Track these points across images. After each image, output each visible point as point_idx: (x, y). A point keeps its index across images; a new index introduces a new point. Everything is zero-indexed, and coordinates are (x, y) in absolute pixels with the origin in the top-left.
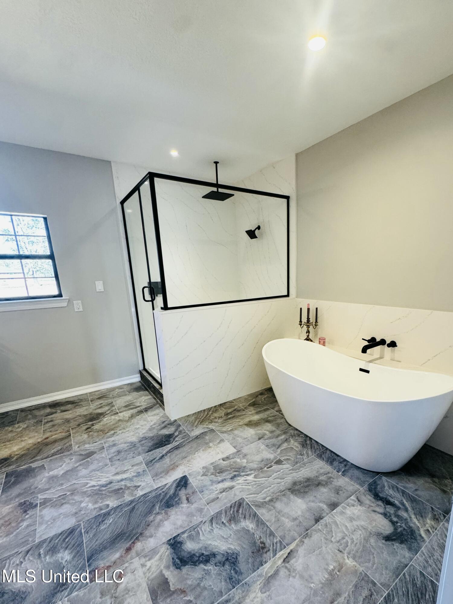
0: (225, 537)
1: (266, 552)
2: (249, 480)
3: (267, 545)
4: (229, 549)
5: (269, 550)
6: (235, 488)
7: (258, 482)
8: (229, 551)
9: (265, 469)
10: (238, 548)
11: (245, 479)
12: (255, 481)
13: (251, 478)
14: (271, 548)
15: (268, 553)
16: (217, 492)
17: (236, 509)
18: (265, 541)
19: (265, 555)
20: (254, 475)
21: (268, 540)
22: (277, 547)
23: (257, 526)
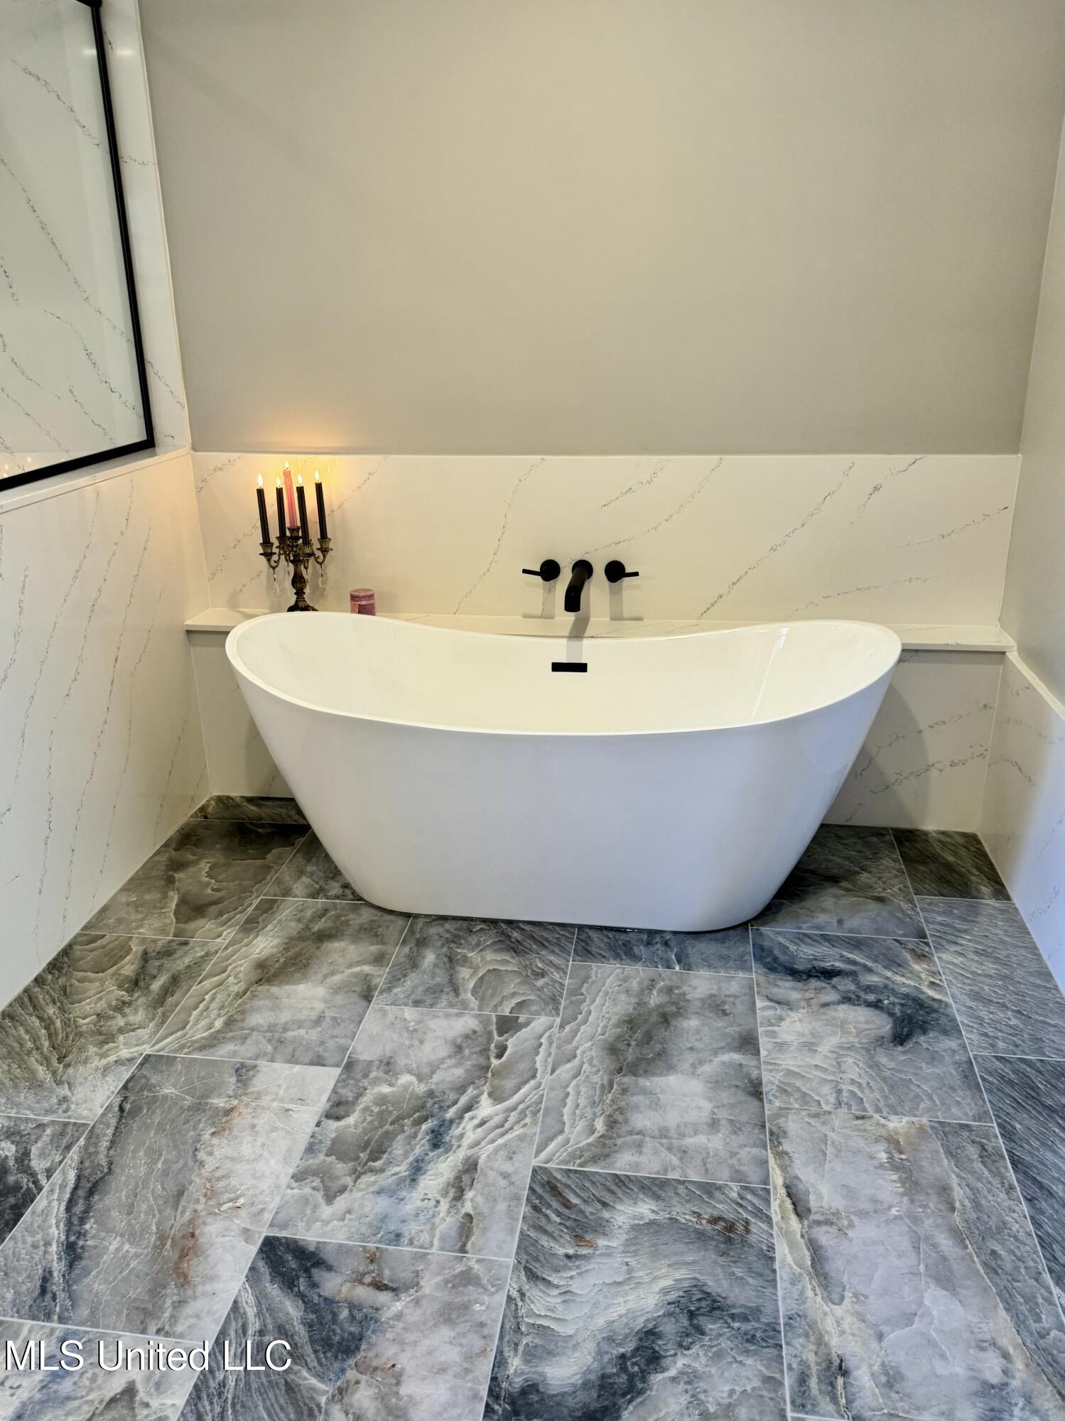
0: (620, 1279)
1: (747, 1231)
2: (491, 1118)
3: (731, 1216)
4: (665, 1291)
5: (747, 1222)
6: (481, 1161)
7: (521, 1107)
8: (673, 1296)
9: (495, 1062)
10: (682, 1273)
11: (476, 1122)
12: (514, 1109)
13: (486, 1108)
14: (745, 1215)
15: (753, 1229)
16: (444, 1206)
17: (555, 1204)
18: (715, 1214)
19: (752, 1238)
20: (485, 1096)
21: (720, 1206)
22: (753, 1204)
23: (657, 1197)
